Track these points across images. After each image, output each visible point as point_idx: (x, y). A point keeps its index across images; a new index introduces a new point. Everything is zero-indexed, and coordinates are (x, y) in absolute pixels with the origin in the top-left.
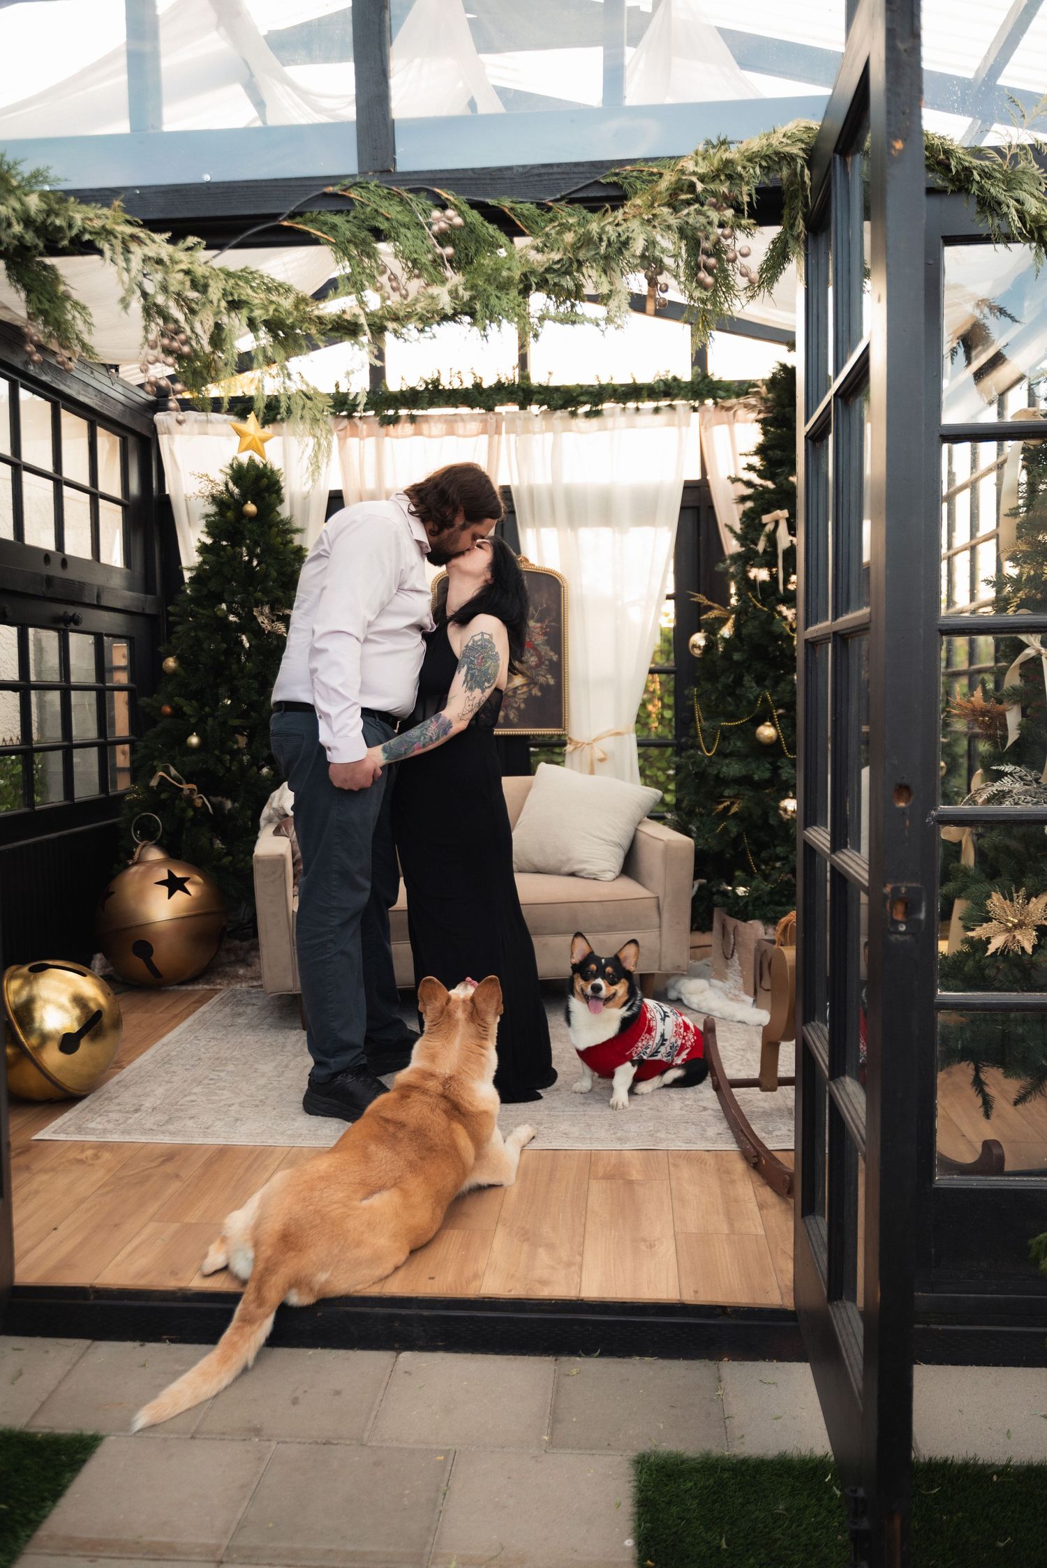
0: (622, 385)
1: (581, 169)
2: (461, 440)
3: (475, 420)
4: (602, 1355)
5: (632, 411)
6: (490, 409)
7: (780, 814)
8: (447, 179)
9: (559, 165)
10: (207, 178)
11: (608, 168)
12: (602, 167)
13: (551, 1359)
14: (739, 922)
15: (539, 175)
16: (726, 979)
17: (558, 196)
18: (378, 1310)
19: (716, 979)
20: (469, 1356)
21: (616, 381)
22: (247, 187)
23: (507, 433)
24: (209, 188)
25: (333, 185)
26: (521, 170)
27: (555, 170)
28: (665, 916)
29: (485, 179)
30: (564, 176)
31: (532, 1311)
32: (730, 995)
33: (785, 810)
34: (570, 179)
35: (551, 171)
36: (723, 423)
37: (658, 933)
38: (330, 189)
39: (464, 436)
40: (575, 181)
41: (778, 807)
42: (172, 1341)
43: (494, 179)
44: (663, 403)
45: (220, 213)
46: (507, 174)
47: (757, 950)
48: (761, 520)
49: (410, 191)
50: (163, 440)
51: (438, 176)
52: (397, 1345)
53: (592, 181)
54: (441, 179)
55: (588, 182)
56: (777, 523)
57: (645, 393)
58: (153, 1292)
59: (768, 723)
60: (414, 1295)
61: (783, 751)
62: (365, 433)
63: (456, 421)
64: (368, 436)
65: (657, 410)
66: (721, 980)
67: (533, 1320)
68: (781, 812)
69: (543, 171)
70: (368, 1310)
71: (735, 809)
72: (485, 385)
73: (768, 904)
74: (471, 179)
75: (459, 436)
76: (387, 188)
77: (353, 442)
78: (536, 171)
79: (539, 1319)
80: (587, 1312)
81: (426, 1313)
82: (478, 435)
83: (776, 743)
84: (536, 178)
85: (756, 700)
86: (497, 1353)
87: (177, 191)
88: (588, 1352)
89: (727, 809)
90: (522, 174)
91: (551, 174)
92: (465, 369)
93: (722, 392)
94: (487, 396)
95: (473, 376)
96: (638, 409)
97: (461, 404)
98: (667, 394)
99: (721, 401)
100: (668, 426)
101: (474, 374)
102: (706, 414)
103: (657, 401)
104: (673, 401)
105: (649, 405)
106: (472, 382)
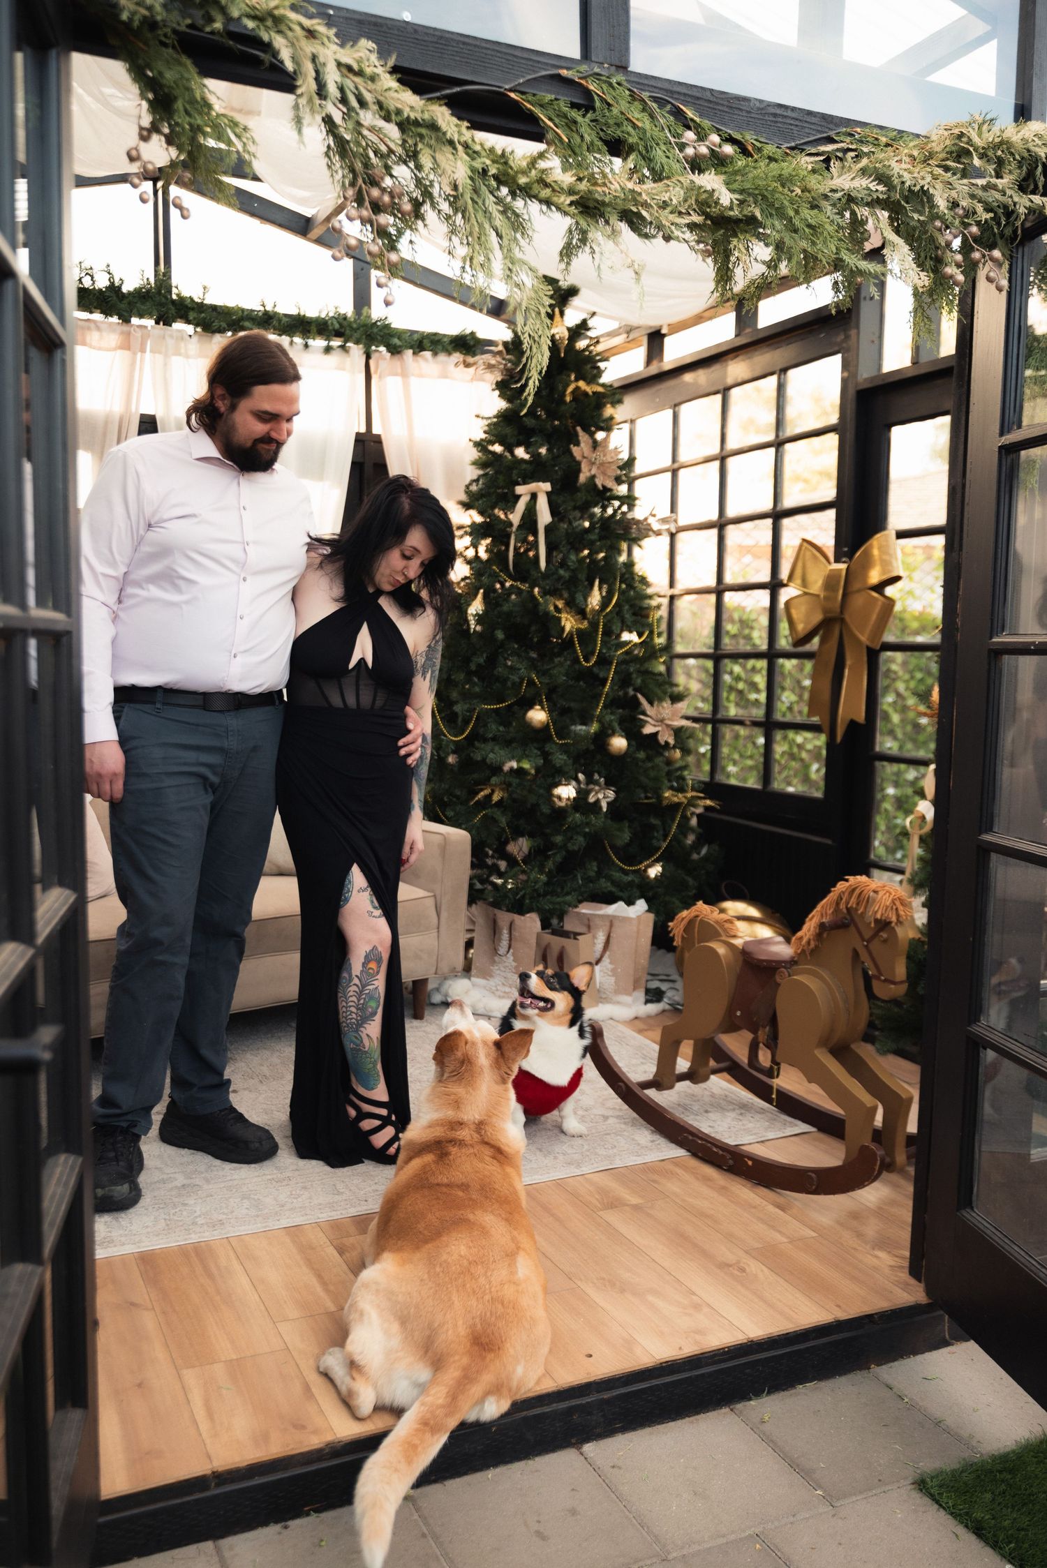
0: (286, 315)
1: (814, 120)
2: (94, 352)
3: (114, 331)
4: (769, 1393)
5: (301, 347)
6: (126, 320)
7: (554, 802)
8: (685, 95)
9: (794, 109)
10: (407, 17)
11: (837, 125)
12: (832, 122)
13: (725, 1410)
14: (516, 917)
15: (775, 115)
16: (491, 976)
17: (793, 144)
18: (555, 1406)
19: (478, 977)
20: (647, 1430)
21: (281, 310)
22: (464, 43)
23: (151, 351)
24: (416, 31)
25: (568, 69)
26: (758, 104)
27: (789, 113)
28: (444, 915)
29: (723, 105)
30: (797, 123)
31: (707, 1365)
32: (498, 993)
33: (560, 798)
34: (803, 127)
35: (785, 114)
37: (436, 934)
38: (564, 73)
39: (100, 349)
40: (807, 130)
41: (552, 795)
42: (318, 1511)
43: (731, 107)
44: (336, 343)
45: (429, 69)
46: (744, 105)
47: (538, 944)
48: (513, 491)
49: (655, 99)
51: (676, 89)
52: (573, 1441)
53: (825, 135)
54: (679, 93)
55: (819, 136)
56: (534, 496)
57: (314, 328)
58: (292, 1457)
59: (538, 707)
60: (592, 1379)
61: (551, 736)
63: (89, 329)
65: (328, 350)
66: (484, 978)
67: (710, 1374)
68: (556, 800)
69: (778, 111)
70: (546, 1409)
71: (496, 798)
72: (125, 289)
73: (545, 895)
74: (710, 102)
75: (91, 346)
76: (629, 90)
78: (772, 110)
79: (715, 1371)
80: (757, 1352)
81: (606, 1395)
82: (115, 349)
83: (546, 728)
84: (772, 118)
85: (521, 683)
86: (674, 1420)
87: (375, 24)
88: (758, 1393)
89: (489, 796)
90: (759, 109)
91: (786, 117)
92: (98, 267)
93: (396, 341)
94: (129, 303)
95: (108, 276)
96: (306, 346)
97: (96, 308)
98: (338, 334)
99: (395, 351)
100: (341, 368)
101: (109, 273)
102: (381, 362)
103: (328, 339)
104: (346, 342)
105: (319, 343)
106: (108, 283)
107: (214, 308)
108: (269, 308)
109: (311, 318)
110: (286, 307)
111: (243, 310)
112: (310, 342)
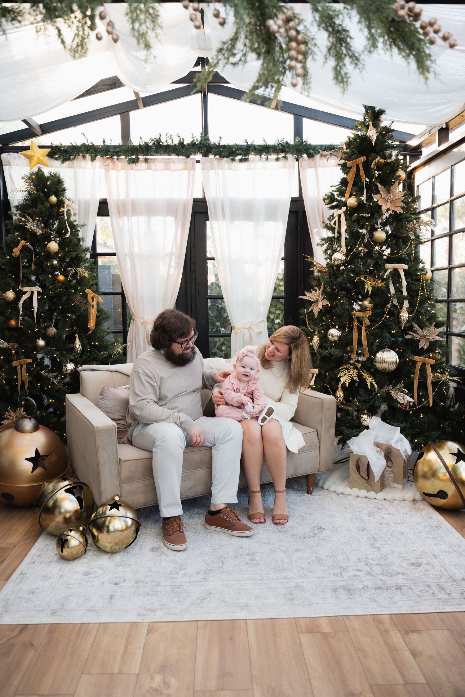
0: (258, 146)
2: (172, 172)
3: (180, 162)
5: (265, 160)
6: (188, 156)
21: (256, 143)
28: (322, 441)
36: (312, 167)
37: (318, 451)
39: (174, 171)
44: (282, 155)
50: (6, 169)
57: (271, 150)
62: (120, 168)
63: (170, 162)
64: (122, 169)
65: (277, 159)
72: (185, 143)
75: (171, 170)
77: (112, 173)
82: (182, 170)
92: (174, 134)
93: (311, 151)
94: (187, 149)
95: (179, 138)
96: (267, 158)
97: (172, 153)
98: (283, 151)
99: (310, 156)
100: (284, 167)
101: (179, 137)
102: (303, 162)
103: (278, 155)
104: (286, 155)
105: (273, 157)
106: (178, 141)
107: (224, 146)
108: (250, 143)
109: (270, 145)
110: (259, 142)
111: (237, 146)
112: (269, 157)
